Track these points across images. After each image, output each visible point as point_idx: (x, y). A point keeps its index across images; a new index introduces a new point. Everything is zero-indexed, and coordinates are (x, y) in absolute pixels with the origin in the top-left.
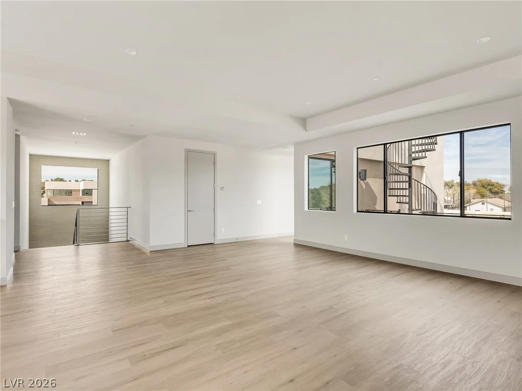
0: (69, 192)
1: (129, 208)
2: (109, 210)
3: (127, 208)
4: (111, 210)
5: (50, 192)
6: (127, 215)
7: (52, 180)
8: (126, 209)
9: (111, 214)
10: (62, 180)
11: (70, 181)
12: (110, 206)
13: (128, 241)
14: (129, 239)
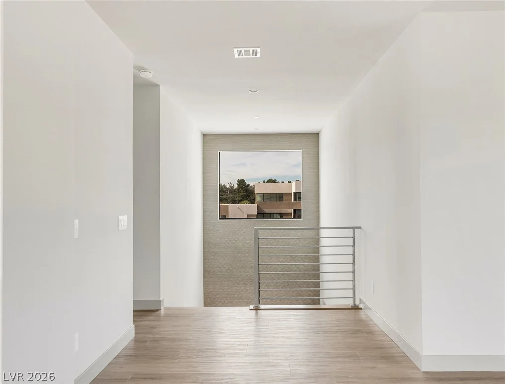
0: (280, 197)
1: (356, 230)
2: (318, 234)
3: (354, 228)
4: (323, 233)
5: (260, 197)
6: (354, 246)
7: (264, 182)
8: (349, 233)
9: (323, 242)
10: (274, 181)
11: (283, 182)
12: (322, 225)
13: (356, 308)
14: (357, 303)
